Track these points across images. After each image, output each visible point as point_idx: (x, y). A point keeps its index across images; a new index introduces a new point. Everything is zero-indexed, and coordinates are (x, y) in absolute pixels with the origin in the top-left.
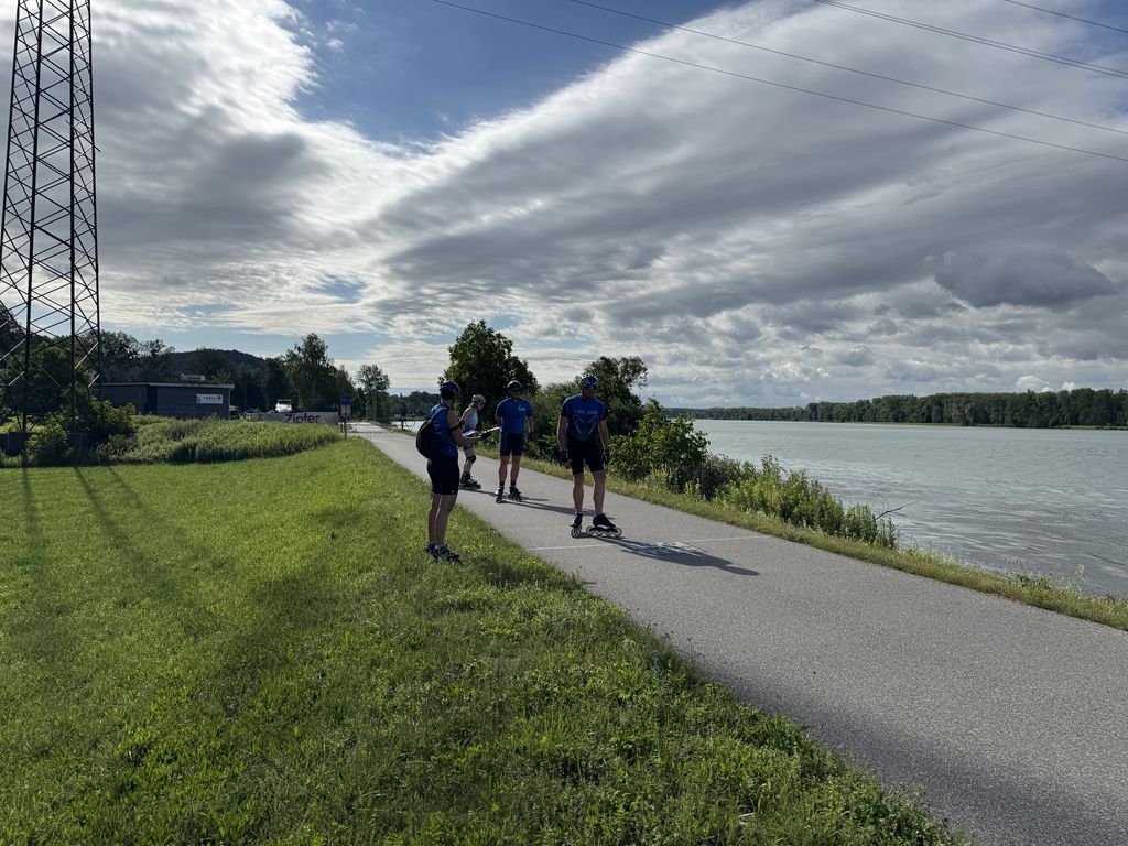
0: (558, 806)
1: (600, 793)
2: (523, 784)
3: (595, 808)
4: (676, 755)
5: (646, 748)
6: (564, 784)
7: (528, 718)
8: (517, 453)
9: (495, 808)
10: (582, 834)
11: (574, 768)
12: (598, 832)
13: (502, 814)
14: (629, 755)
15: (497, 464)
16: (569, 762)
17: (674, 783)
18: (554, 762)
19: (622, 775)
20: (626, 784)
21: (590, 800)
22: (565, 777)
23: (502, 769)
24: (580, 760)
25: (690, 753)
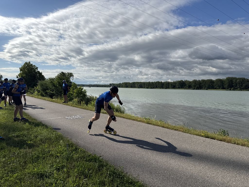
1: (49, 181)
3: (48, 185)
4: (70, 168)
5: (63, 167)
7: (32, 164)
14: (58, 170)
16: (42, 174)
17: (69, 174)
18: (38, 175)
19: (55, 175)
20: (56, 177)
21: (47, 183)
22: (40, 178)
23: (23, 179)
24: (45, 173)
25: (74, 166)
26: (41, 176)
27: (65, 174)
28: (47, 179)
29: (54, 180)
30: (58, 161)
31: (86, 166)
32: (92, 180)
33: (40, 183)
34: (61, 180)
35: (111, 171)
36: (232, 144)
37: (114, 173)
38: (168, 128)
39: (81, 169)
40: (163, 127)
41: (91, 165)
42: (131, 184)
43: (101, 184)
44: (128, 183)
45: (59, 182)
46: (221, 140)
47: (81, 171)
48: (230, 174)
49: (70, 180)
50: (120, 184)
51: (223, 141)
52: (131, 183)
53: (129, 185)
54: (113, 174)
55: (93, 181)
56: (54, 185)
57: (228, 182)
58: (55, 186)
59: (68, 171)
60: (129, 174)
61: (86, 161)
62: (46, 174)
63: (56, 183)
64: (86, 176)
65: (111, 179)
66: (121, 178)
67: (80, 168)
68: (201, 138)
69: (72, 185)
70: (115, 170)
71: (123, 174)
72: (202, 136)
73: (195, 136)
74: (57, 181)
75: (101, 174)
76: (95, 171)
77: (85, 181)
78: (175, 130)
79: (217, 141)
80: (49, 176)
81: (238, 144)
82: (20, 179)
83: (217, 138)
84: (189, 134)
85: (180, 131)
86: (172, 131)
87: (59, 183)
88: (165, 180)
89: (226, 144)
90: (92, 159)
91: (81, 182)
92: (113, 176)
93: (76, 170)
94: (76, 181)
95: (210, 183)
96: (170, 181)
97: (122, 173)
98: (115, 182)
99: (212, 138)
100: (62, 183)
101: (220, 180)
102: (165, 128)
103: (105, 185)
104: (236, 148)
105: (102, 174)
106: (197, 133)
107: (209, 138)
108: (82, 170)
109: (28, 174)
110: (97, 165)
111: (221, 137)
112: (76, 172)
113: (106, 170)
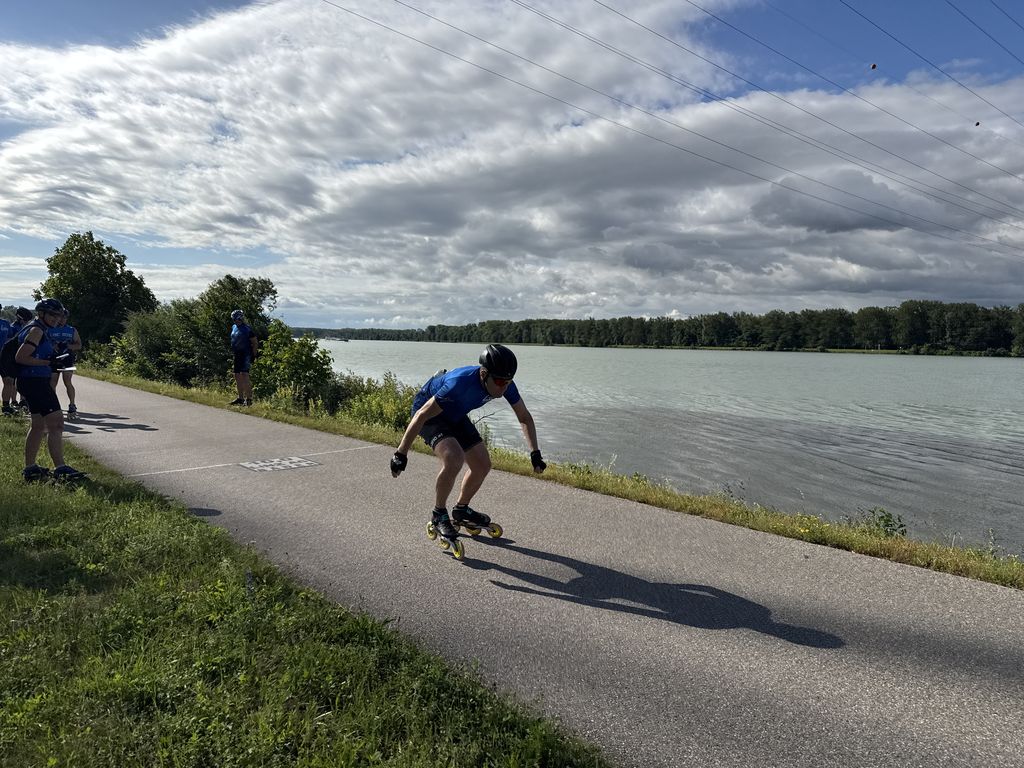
1: (176, 723)
3: (169, 740)
5: (232, 666)
7: (103, 656)
11: (149, 701)
14: (212, 677)
16: (146, 697)
17: (258, 696)
18: (128, 699)
19: (201, 699)
20: (204, 708)
21: (164, 732)
22: (138, 712)
23: (68, 716)
24: (158, 693)
25: (277, 663)
26: (143, 704)
27: (239, 697)
28: (168, 715)
29: (194, 721)
30: (211, 641)
31: (326, 661)
32: (353, 715)
33: (135, 734)
34: (222, 719)
35: (432, 680)
36: (915, 569)
37: (443, 687)
38: (662, 505)
39: (305, 676)
40: (645, 503)
41: (346, 658)
42: (512, 729)
43: (390, 734)
44: (500, 725)
45: (215, 728)
46: (874, 554)
47: (307, 681)
48: (906, 684)
49: (263, 716)
50: (464, 731)
51: (882, 557)
52: (511, 726)
53: (503, 732)
54: (439, 690)
55: (355, 722)
56: (194, 737)
57: (898, 718)
58: (201, 741)
59: (253, 681)
60: (503, 689)
61: (329, 640)
62: (161, 695)
63: (202, 733)
64: (328, 703)
65: (430, 712)
66: (473, 706)
67: (305, 671)
68: (795, 543)
69: (270, 738)
70: (445, 674)
71: (480, 691)
72: (800, 538)
73: (771, 537)
74: (208, 722)
75: (391, 693)
76: (365, 678)
77: (321, 720)
78: (693, 513)
79: (858, 555)
80: (173, 705)
81: (940, 568)
82: (53, 719)
83: (857, 546)
84: (746, 530)
85: (710, 516)
86: (679, 517)
87: (214, 733)
88: (648, 711)
89: (896, 566)
90: (352, 635)
91: (308, 727)
92: (438, 698)
93: (286, 678)
94: (286, 720)
95: (826, 721)
96: (668, 716)
97: (476, 685)
98: (445, 724)
99: (839, 546)
100: (228, 729)
101: (865, 710)
102: (653, 504)
103: (403, 736)
104: (932, 583)
105: (394, 691)
106: (780, 525)
107: (825, 545)
108: (309, 678)
109: (87, 695)
110: (373, 655)
111: (874, 542)
112: (287, 685)
113: (409, 674)
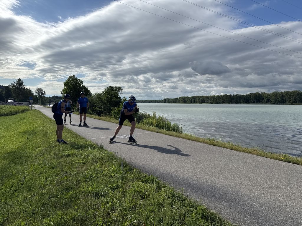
0: (94, 205)
1: (105, 200)
2: (84, 200)
3: (104, 204)
4: (125, 188)
5: (118, 187)
6: (95, 199)
7: (86, 183)
8: (85, 113)
9: (76, 207)
10: (100, 211)
11: (98, 194)
12: (104, 209)
13: (78, 208)
14: (113, 190)
15: (79, 116)
17: (125, 195)
18: (93, 193)
19: (111, 194)
21: (102, 202)
22: (96, 197)
23: (78, 197)
25: (129, 187)
27: (120, 195)
28: (103, 198)
29: (110, 200)
30: (112, 180)
31: (142, 187)
32: (150, 201)
33: (95, 201)
34: (117, 199)
35: (170, 193)
38: (237, 150)
40: (232, 150)
41: (147, 186)
42: (193, 207)
44: (190, 206)
47: (137, 192)
49: (127, 200)
54: (172, 196)
58: (112, 204)
59: (123, 191)
60: (190, 197)
61: (142, 182)
62: (101, 193)
64: (143, 197)
65: (170, 201)
66: (182, 201)
68: (280, 162)
70: (174, 192)
72: (282, 160)
74: (113, 200)
76: (152, 192)
77: (142, 202)
78: (247, 153)
82: (75, 197)
85: (253, 154)
87: (115, 203)
90: (148, 180)
91: (138, 202)
94: (133, 201)
97: (182, 195)
98: (174, 205)
100: (118, 202)
103: (163, 207)
105: (160, 196)
106: (275, 157)
109: (83, 192)
110: (154, 186)
112: (132, 192)
113: (164, 191)
